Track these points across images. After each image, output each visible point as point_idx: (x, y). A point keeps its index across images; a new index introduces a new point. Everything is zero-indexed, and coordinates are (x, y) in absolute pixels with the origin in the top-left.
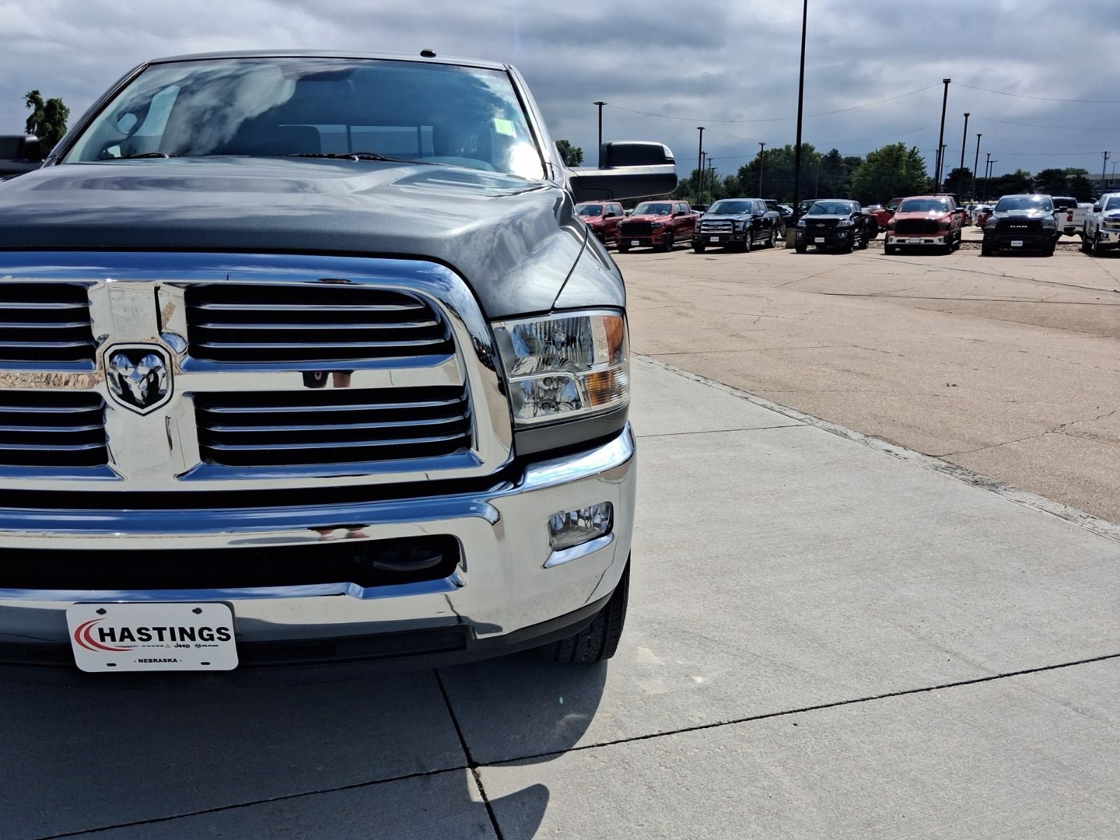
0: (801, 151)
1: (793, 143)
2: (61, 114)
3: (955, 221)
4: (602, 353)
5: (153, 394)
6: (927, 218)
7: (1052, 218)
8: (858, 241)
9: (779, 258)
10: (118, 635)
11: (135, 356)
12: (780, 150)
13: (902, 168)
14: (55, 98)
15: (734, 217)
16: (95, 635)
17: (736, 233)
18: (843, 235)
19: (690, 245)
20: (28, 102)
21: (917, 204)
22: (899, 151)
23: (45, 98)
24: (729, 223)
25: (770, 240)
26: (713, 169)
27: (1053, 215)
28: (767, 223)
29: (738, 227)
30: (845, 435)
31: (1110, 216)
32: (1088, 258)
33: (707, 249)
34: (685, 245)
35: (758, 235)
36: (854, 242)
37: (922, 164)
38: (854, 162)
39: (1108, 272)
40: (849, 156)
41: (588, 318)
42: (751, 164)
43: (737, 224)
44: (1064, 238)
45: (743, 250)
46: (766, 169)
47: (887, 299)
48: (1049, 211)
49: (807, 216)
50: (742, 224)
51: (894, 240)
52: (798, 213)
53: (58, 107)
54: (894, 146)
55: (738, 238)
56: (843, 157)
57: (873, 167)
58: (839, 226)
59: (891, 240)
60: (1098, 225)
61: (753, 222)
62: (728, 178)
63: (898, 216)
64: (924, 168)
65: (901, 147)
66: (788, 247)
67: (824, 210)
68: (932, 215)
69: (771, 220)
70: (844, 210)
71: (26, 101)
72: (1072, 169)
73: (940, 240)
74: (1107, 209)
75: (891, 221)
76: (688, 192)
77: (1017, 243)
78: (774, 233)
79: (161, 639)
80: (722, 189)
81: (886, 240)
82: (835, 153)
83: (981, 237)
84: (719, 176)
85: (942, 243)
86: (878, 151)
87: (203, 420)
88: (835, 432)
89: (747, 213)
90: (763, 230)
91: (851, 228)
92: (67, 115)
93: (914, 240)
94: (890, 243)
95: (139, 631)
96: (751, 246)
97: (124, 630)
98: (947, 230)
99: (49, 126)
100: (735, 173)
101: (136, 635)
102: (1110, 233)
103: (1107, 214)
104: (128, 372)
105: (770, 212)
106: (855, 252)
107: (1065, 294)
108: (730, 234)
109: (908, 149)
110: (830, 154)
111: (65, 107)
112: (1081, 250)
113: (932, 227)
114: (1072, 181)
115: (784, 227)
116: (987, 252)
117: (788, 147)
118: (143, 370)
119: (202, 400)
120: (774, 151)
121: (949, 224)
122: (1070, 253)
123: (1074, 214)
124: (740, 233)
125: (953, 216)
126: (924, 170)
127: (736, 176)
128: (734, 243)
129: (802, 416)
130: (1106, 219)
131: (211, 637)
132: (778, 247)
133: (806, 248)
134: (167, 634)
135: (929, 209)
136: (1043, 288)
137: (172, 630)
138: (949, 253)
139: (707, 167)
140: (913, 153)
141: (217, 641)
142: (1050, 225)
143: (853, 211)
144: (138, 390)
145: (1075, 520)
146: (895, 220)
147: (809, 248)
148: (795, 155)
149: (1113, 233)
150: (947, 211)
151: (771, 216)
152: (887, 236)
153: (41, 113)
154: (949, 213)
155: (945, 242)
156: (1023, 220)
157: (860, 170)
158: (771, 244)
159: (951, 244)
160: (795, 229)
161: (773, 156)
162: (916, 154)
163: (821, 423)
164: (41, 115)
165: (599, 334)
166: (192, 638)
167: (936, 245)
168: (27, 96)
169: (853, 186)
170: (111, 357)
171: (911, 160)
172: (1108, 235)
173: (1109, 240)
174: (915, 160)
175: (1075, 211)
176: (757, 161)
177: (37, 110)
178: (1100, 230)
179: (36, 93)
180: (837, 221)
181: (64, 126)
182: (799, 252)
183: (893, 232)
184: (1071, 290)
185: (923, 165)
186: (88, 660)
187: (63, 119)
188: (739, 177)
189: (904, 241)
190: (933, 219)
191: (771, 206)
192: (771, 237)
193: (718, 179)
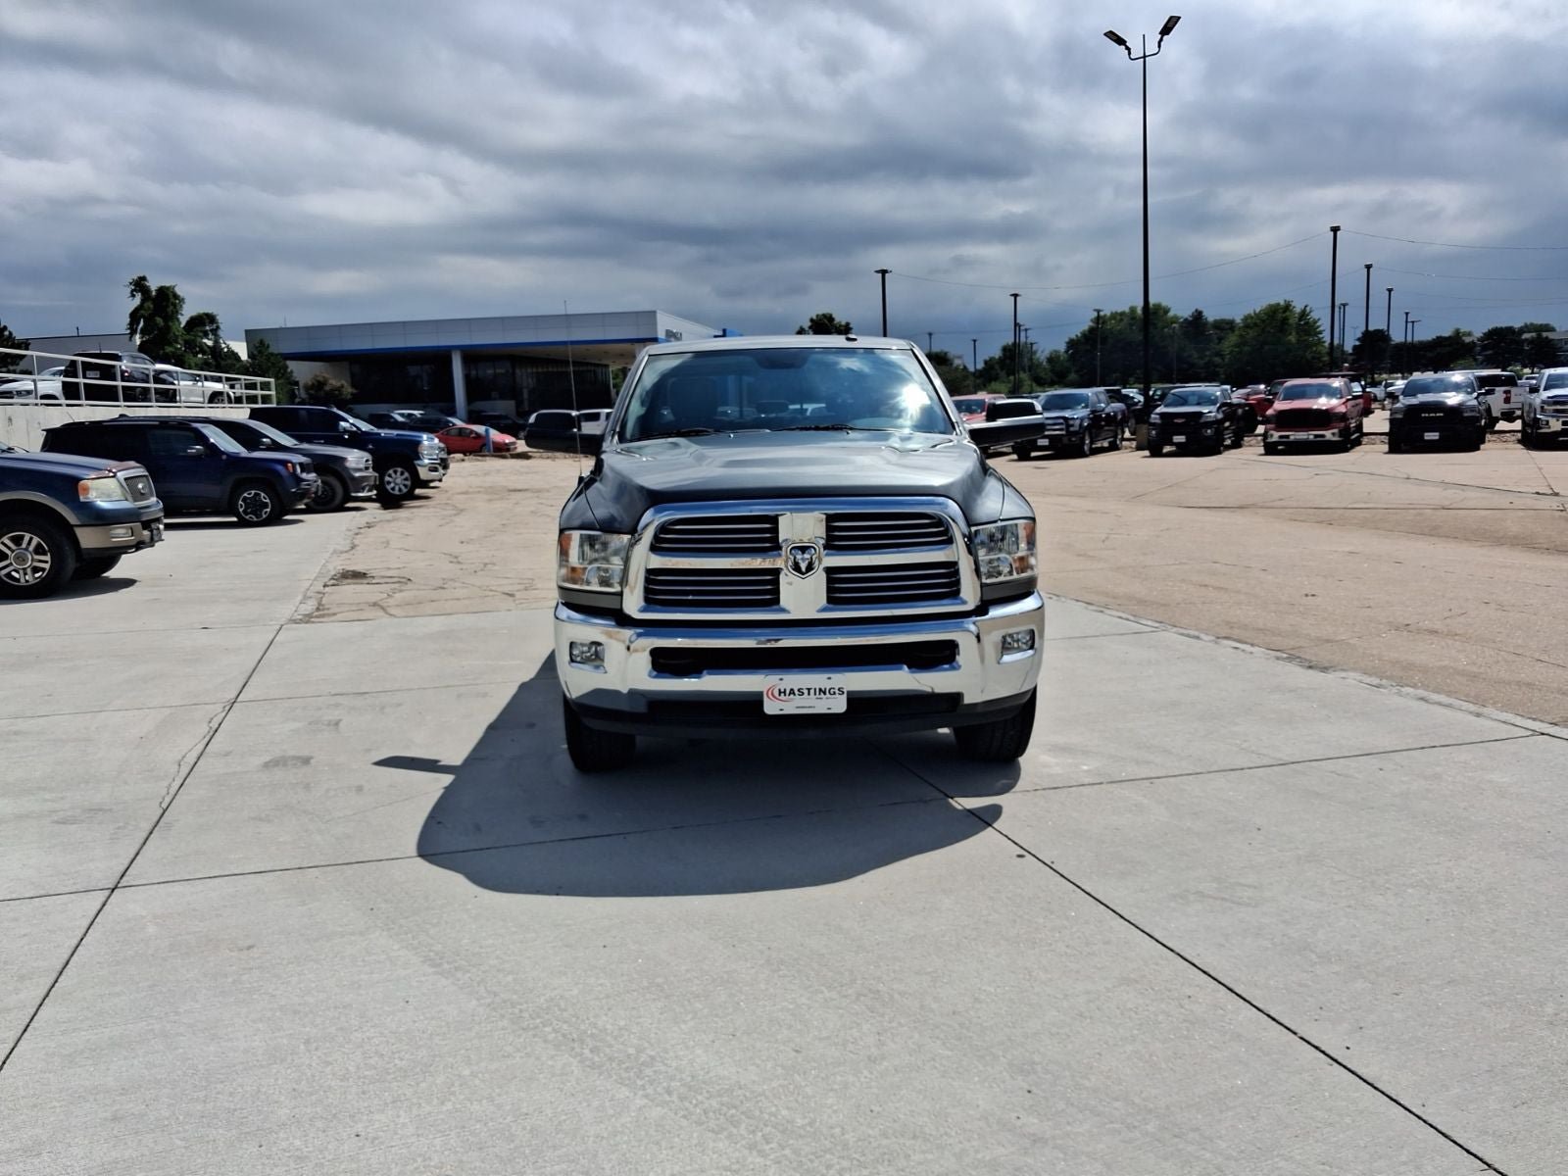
0: (1151, 315)
1: (1139, 304)
2: (175, 305)
3: (1353, 409)
4: (1023, 545)
5: (810, 568)
6: (1315, 407)
7: (1475, 402)
8: (1230, 438)
9: (1128, 463)
10: (788, 692)
11: (803, 549)
12: (1122, 314)
13: (1290, 334)
14: (168, 285)
15: (1067, 414)
16: (776, 693)
17: (1070, 434)
18: (1209, 431)
19: (1010, 450)
20: (132, 291)
21: (1302, 389)
22: (1284, 312)
23: (153, 285)
24: (1061, 421)
25: (1116, 441)
26: (1032, 344)
27: (1476, 398)
28: (1110, 419)
29: (1072, 426)
30: (1198, 638)
31: (1549, 397)
32: (1525, 451)
33: (1033, 454)
34: (1004, 450)
35: (1097, 436)
36: (1224, 440)
37: (1319, 327)
38: (1225, 326)
39: (1540, 469)
40: (1218, 318)
41: (1016, 525)
42: (1084, 335)
43: (1071, 422)
44: (1502, 425)
45: (1083, 455)
46: (1104, 340)
47: (1260, 511)
48: (1471, 393)
49: (1161, 409)
50: (1078, 422)
51: (1275, 436)
52: (1150, 404)
53: (171, 296)
54: (1278, 304)
55: (1074, 439)
56: (1211, 319)
57: (1252, 333)
58: (1202, 420)
59: (1272, 436)
60: (1535, 410)
61: (1090, 419)
62: (1051, 353)
63: (1280, 405)
64: (1320, 332)
65: (1287, 307)
66: (1139, 448)
67: (1183, 400)
68: (1323, 403)
69: (1116, 414)
70: (1209, 398)
71: (129, 290)
72: (1532, 324)
73: (1333, 434)
74: (1545, 389)
75: (1270, 412)
76: (997, 374)
77: (1432, 436)
78: (1119, 432)
79: (809, 694)
80: (1045, 369)
81: (1265, 435)
82: (1198, 315)
83: (1386, 428)
84: (1039, 352)
85: (1336, 439)
86: (1257, 311)
87: (830, 581)
88: (1188, 636)
89: (1083, 408)
90: (1106, 428)
91: (1220, 422)
92: (181, 306)
93: (1301, 436)
94: (1269, 440)
95: (799, 690)
96: (1091, 449)
97: (792, 690)
98: (1342, 421)
99: (159, 320)
100: (1062, 347)
101: (796, 692)
102: (1550, 419)
103: (1545, 395)
104: (799, 557)
105: (1113, 405)
106: (1227, 453)
107: (1473, 498)
108: (1062, 435)
109: (1298, 308)
110: (1193, 316)
111: (179, 296)
112: (1519, 442)
113: (1324, 418)
114: (1530, 342)
115: (1132, 422)
116: (1394, 449)
117: (1133, 310)
118: (807, 556)
119: (829, 571)
120: (1114, 316)
121: (1345, 414)
122: (1505, 445)
123: (1513, 393)
124: (1075, 433)
125: (1350, 403)
126: (1321, 336)
127: (1063, 350)
128: (1069, 446)
129: (1157, 625)
130: (1543, 402)
131: (834, 693)
132: (1126, 448)
133: (1162, 449)
134: (812, 691)
135: (1319, 395)
136: (1450, 493)
137: (815, 690)
138: (1346, 450)
139: (1023, 339)
140: (1304, 314)
141: (837, 695)
142: (1473, 411)
143: (1221, 400)
144: (803, 566)
145: (1385, 688)
146: (1275, 410)
147: (1167, 449)
148: (1142, 317)
149: (1555, 420)
150: (1341, 398)
151: (1115, 410)
152: (1266, 432)
153: (149, 305)
154: (1344, 400)
155: (1340, 437)
156: (1439, 406)
157: (1233, 338)
158: (1117, 445)
159: (1349, 439)
160: (1146, 426)
161: (1113, 322)
162: (1308, 315)
163: (1175, 629)
164: (149, 308)
165: (1022, 533)
166: (825, 693)
167: (1330, 441)
168: (131, 283)
169: (1226, 360)
170: (791, 550)
171: (1302, 323)
172: (1548, 422)
173: (1549, 428)
174: (1307, 323)
175: (1514, 390)
176: (1092, 330)
177: (143, 301)
178: (1538, 416)
179: (143, 279)
180: (1200, 414)
181: (178, 320)
182: (1153, 455)
183: (1272, 426)
184: (1485, 494)
185: (1321, 329)
186: (771, 708)
187: (177, 312)
188: (1067, 352)
189: (1288, 437)
190: (1324, 408)
191: (1115, 396)
192: (1115, 437)
193: (1038, 355)
